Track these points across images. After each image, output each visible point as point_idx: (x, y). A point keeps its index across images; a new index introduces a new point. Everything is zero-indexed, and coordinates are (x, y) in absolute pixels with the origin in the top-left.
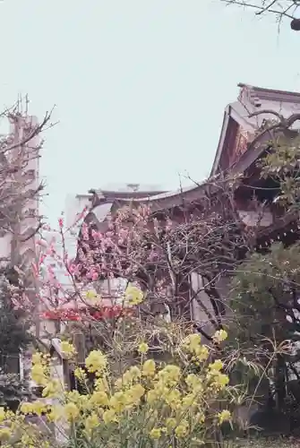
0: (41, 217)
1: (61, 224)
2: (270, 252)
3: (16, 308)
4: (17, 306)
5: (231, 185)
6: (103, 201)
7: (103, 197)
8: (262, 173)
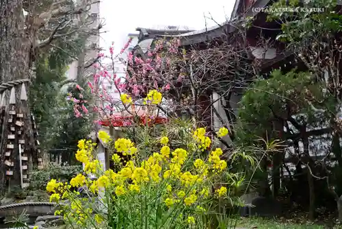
0: (100, 49)
1: (111, 52)
2: (272, 77)
3: (77, 116)
4: (78, 114)
5: (244, 25)
6: (147, 37)
7: (147, 34)
8: (268, 17)
